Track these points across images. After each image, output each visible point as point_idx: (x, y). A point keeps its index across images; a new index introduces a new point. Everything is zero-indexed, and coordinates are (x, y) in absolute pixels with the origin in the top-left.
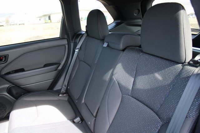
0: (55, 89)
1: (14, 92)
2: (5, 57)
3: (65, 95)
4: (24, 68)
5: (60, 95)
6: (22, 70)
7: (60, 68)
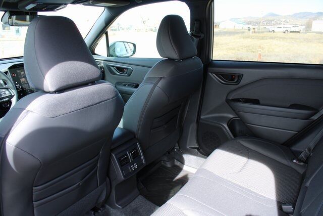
0: (294, 148)
1: (238, 128)
2: (239, 76)
3: (302, 163)
4: (260, 99)
5: (294, 161)
6: (256, 102)
7: (315, 117)
